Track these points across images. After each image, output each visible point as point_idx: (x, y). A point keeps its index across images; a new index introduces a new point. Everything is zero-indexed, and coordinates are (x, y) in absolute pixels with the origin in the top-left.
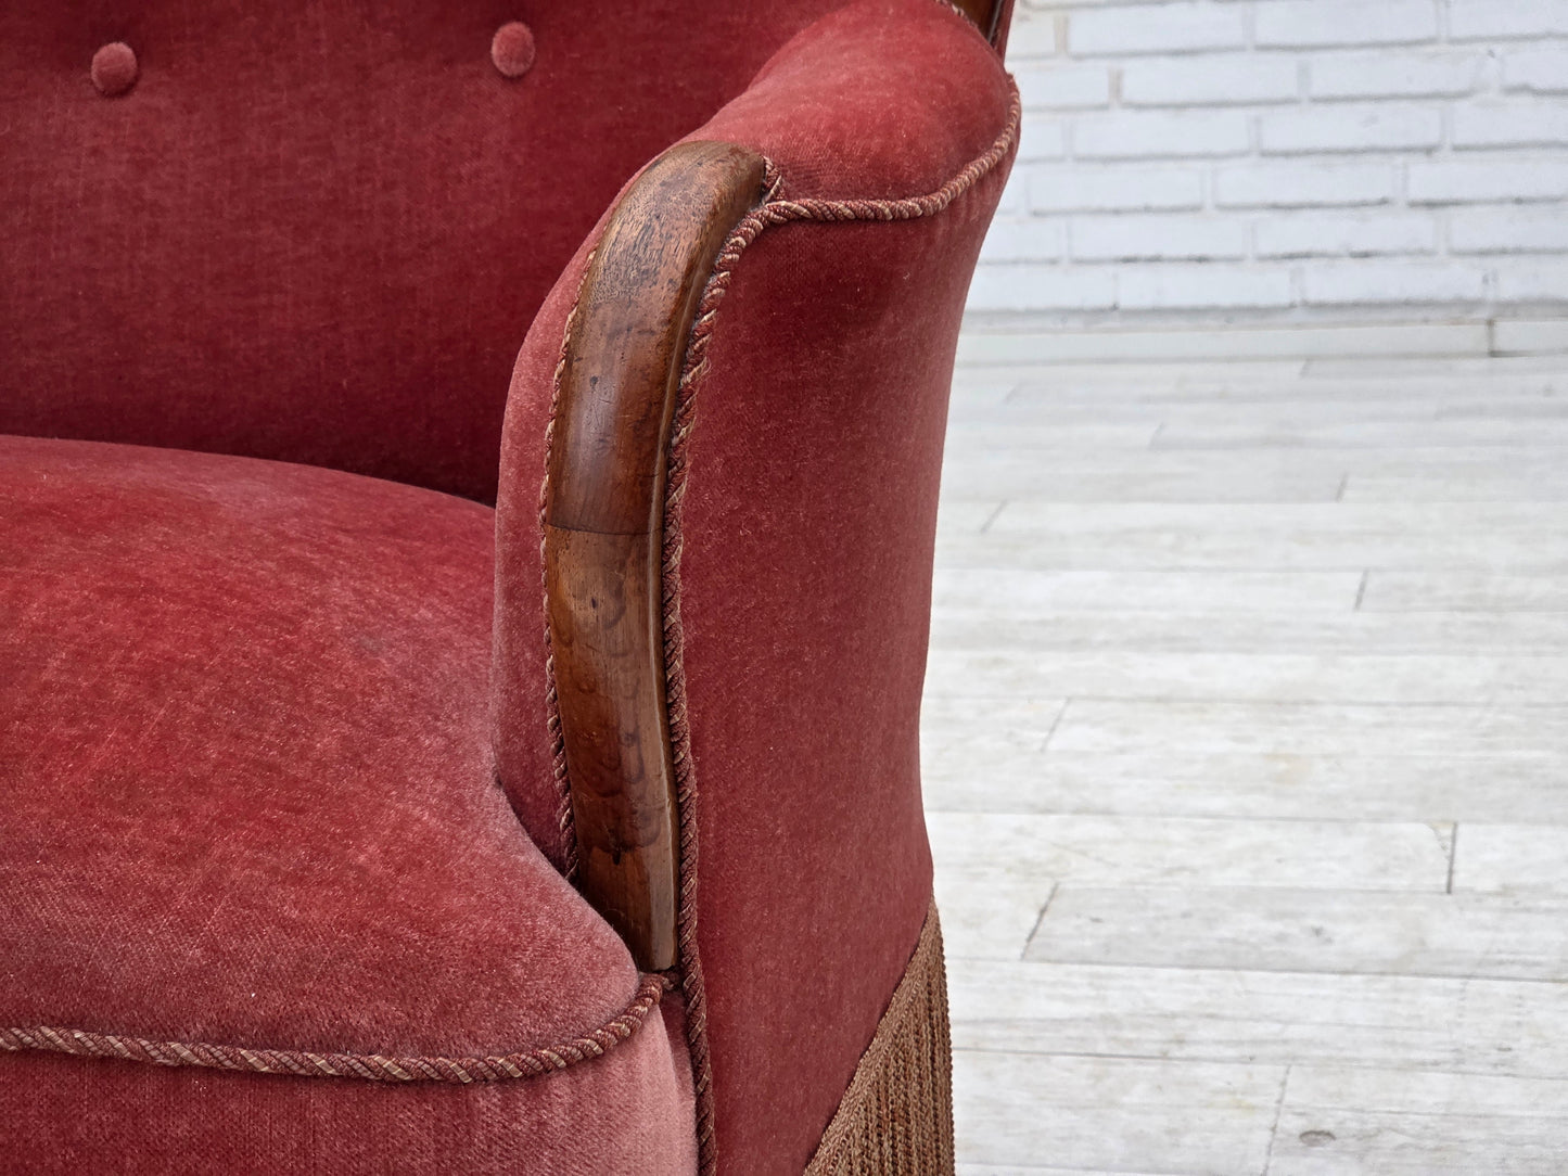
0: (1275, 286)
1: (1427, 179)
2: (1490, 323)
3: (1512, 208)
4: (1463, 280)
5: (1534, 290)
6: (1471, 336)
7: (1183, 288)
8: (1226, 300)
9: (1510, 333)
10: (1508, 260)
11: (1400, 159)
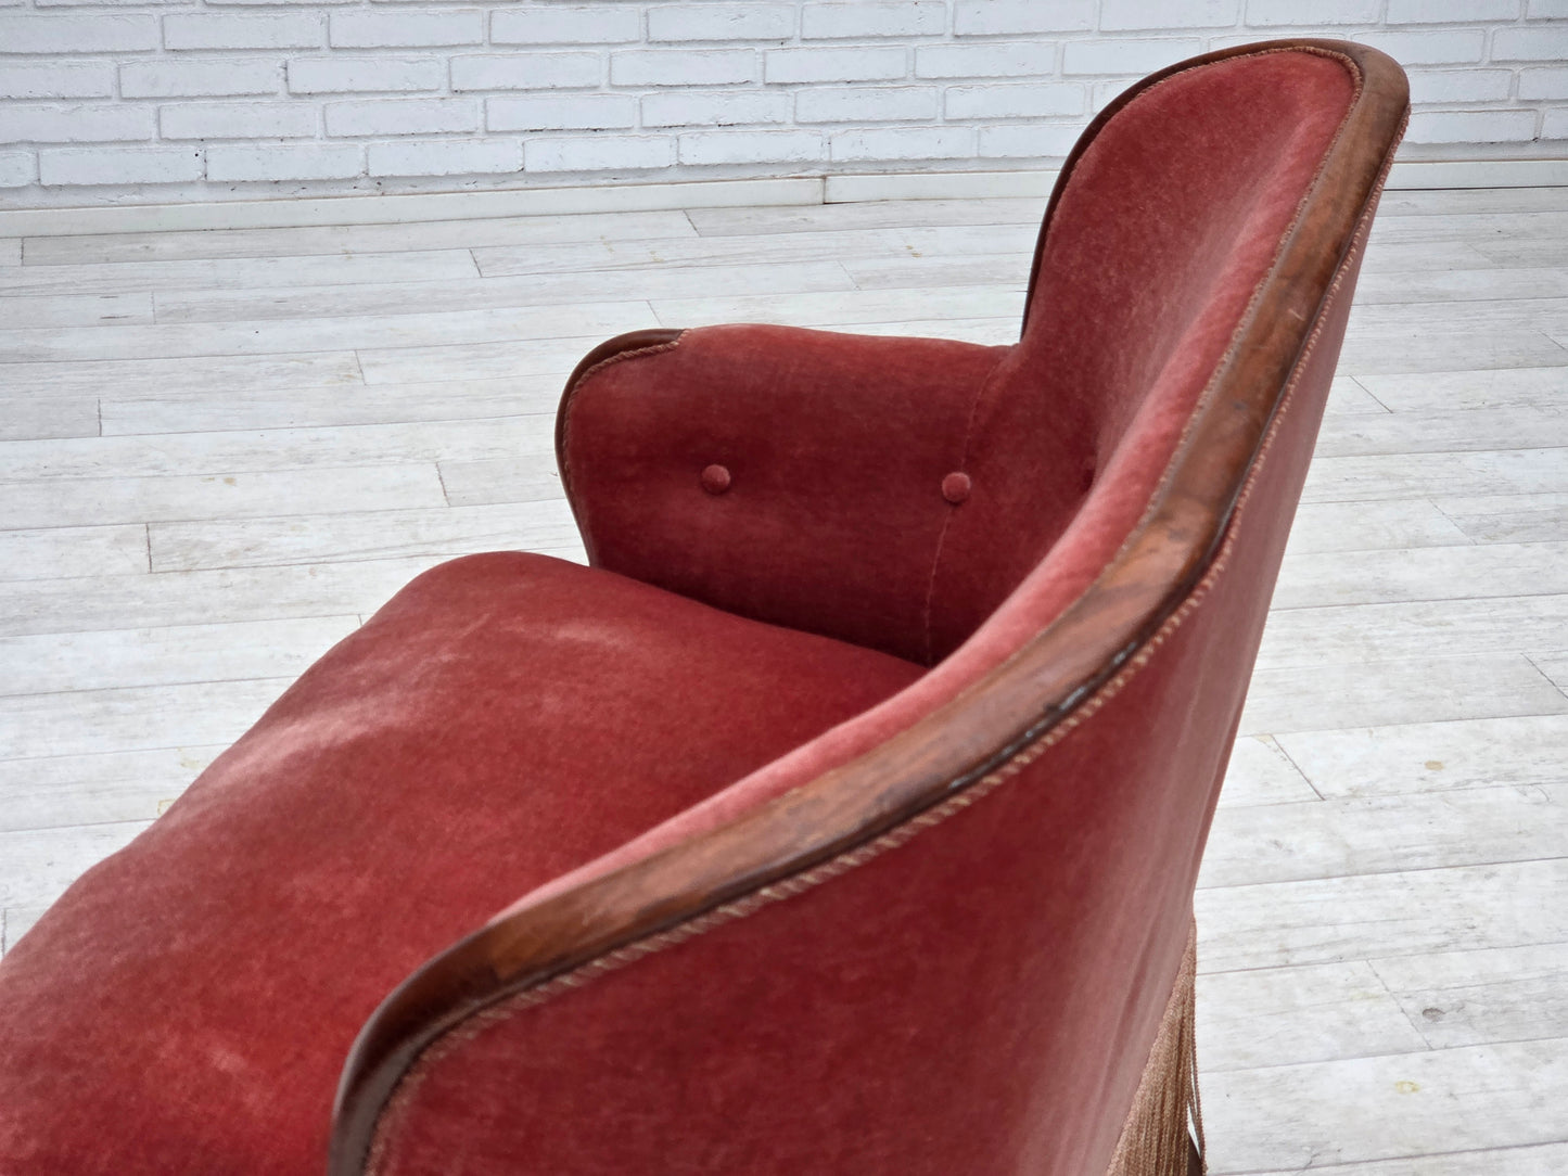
0: (658, 152)
1: (783, 65)
2: (824, 178)
3: (845, 86)
4: (808, 146)
5: (860, 153)
6: (808, 190)
7: (580, 154)
8: (616, 164)
9: (839, 187)
10: (840, 129)
11: (759, 48)
